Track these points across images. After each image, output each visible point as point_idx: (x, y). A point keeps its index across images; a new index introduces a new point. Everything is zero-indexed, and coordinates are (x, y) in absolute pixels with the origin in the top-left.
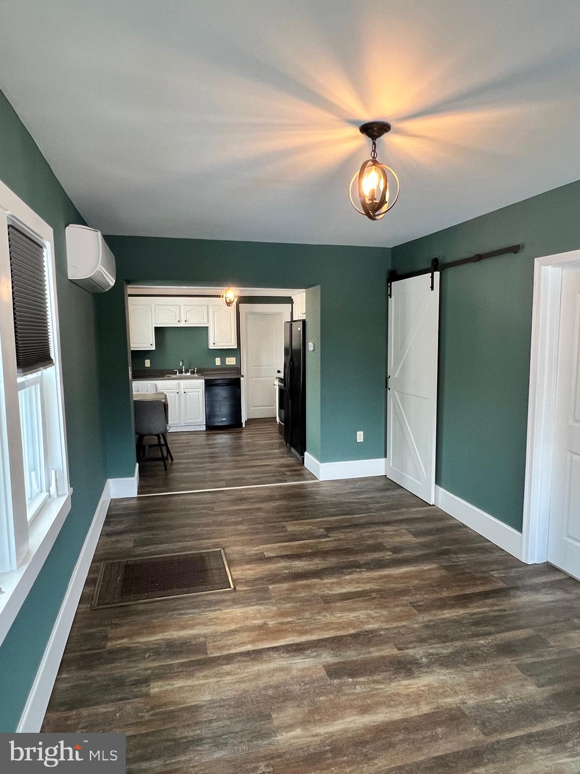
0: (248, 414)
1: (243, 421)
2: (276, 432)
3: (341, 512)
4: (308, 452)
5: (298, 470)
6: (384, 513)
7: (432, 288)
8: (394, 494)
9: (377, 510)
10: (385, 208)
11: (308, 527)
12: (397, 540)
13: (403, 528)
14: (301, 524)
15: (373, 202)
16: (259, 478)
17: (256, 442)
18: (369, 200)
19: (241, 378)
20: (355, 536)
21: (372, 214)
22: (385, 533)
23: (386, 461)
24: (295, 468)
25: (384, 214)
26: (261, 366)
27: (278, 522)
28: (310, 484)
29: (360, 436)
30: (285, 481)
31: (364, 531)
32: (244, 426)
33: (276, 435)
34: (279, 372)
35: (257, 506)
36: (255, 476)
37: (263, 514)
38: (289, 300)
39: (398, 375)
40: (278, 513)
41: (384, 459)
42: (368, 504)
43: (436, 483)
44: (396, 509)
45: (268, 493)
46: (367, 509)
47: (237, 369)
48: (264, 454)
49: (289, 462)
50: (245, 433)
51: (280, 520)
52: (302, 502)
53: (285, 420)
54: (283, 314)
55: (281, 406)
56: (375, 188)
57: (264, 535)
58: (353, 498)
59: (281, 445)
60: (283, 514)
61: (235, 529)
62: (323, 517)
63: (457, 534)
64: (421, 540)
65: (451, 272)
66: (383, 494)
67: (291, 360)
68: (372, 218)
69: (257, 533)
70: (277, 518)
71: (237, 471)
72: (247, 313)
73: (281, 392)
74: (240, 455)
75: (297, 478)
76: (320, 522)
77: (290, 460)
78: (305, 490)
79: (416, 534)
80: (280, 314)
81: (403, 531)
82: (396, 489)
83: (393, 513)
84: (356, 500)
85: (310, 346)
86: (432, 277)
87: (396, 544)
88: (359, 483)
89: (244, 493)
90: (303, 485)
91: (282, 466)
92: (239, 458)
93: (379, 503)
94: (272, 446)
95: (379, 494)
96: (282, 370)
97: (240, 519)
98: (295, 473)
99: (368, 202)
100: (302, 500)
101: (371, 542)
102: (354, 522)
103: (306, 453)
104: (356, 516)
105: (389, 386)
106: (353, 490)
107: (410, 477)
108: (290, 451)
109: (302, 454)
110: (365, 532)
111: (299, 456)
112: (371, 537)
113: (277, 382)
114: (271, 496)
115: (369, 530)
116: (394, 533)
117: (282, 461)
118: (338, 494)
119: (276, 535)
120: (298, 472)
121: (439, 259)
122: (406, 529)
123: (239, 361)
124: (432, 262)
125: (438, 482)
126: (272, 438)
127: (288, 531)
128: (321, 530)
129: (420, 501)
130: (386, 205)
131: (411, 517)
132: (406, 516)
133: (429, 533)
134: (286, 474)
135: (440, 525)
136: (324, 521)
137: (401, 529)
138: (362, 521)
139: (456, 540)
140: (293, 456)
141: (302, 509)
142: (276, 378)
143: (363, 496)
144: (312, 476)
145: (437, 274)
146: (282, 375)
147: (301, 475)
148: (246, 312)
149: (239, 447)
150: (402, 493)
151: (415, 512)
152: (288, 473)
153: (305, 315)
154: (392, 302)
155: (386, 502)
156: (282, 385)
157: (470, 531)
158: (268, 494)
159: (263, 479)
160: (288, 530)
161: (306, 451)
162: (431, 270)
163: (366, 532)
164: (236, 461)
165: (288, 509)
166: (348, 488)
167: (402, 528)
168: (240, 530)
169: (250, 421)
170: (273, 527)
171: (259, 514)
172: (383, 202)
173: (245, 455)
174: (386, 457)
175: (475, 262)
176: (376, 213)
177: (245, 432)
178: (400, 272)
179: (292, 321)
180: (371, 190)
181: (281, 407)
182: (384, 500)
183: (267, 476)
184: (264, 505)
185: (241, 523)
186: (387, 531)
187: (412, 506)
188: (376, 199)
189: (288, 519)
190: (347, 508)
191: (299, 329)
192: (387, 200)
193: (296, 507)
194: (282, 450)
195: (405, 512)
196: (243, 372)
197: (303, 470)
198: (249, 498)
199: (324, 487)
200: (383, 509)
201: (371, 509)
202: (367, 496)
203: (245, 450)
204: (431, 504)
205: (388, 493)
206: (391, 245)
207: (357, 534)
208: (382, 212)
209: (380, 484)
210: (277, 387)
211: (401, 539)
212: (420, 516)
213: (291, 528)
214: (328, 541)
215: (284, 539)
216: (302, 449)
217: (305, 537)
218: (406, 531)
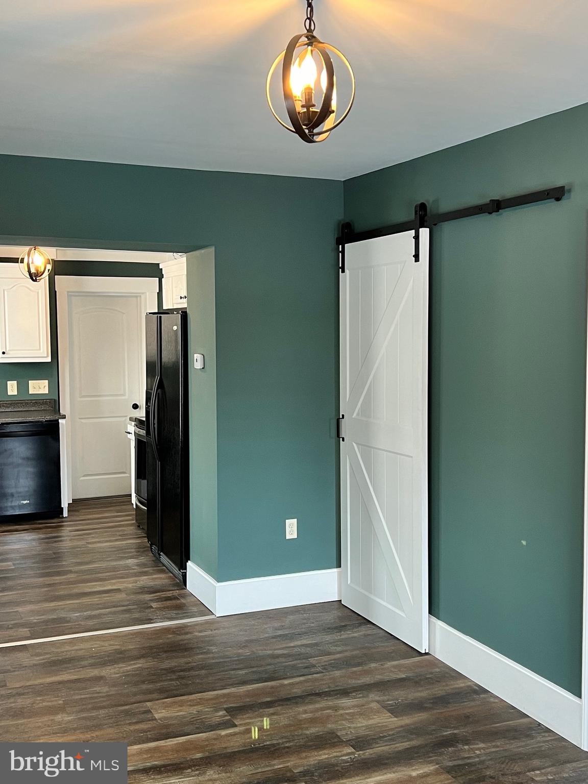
0: (74, 489)
1: (65, 504)
2: (132, 525)
3: (255, 677)
4: (193, 562)
5: (175, 598)
6: (337, 673)
7: (417, 257)
8: (355, 635)
9: (325, 668)
10: (329, 122)
11: (194, 710)
12: (361, 725)
13: (373, 701)
14: (181, 704)
15: (308, 109)
16: (99, 616)
17: (90, 546)
18: (303, 106)
19: (60, 421)
20: (286, 722)
21: (307, 131)
22: (341, 712)
23: (340, 574)
24: (169, 594)
25: (328, 133)
26: (100, 396)
27: (138, 703)
28: (197, 624)
29: (291, 528)
30: (150, 621)
31: (301, 709)
32: (65, 514)
33: (131, 530)
34: (135, 406)
35: (95, 672)
36: (89, 613)
37: (105, 689)
38: (154, 271)
39: (358, 414)
40: (136, 684)
41: (335, 571)
42: (307, 657)
43: (430, 613)
44: (359, 664)
45: (116, 646)
46: (306, 667)
47: (53, 403)
48: (107, 570)
49: (158, 582)
50: (68, 529)
51: (139, 698)
52: (183, 660)
53: (149, 501)
54: (143, 297)
55: (141, 473)
56: (312, 86)
57: (110, 730)
58: (279, 649)
59: (141, 550)
60: (144, 687)
61: (49, 723)
62: (223, 688)
63: (469, 707)
64: (406, 720)
65: (448, 229)
66: (336, 636)
67: (161, 385)
68: (308, 139)
69: (98, 727)
70: (135, 694)
71: (52, 604)
72: (70, 295)
73: (141, 445)
74: (59, 574)
75: (173, 613)
76: (217, 697)
77: (159, 579)
78: (188, 636)
79: (395, 711)
80: (137, 297)
81: (374, 705)
82: (360, 625)
83: (354, 672)
84: (285, 652)
85: (197, 361)
86: (417, 238)
87: (362, 732)
88: (291, 617)
89: (68, 648)
90: (184, 627)
91: (144, 590)
92: (57, 579)
93: (329, 654)
94: (121, 553)
95: (328, 638)
96: (142, 402)
97: (61, 702)
98: (168, 603)
99: (300, 109)
100: (184, 657)
101: (313, 730)
102: (283, 694)
103: (189, 564)
104: (286, 682)
105: (343, 434)
106: (280, 632)
107: (384, 603)
108: (157, 561)
109: (183, 567)
110: (303, 712)
111: (175, 570)
112: (313, 721)
113: (132, 428)
114: (121, 652)
115: (311, 707)
116: (356, 710)
117: (144, 581)
118: (251, 641)
119: (132, 728)
120: (174, 602)
121: (426, 203)
122: (378, 702)
123: (55, 386)
124: (416, 212)
125: (433, 610)
126: (124, 537)
127: (155, 719)
128: (221, 713)
129: (404, 646)
130: (332, 116)
131: (387, 678)
132: (378, 677)
133: (418, 706)
134: (151, 607)
135: (438, 690)
136: (224, 695)
137: (368, 703)
138: (297, 691)
139: (467, 717)
140: (165, 570)
141: (182, 673)
142: (131, 419)
143: (299, 643)
144: (203, 609)
145: (424, 233)
146: (141, 414)
147: (180, 607)
148: (68, 292)
149: (57, 557)
150: (369, 632)
151: (393, 669)
152: (154, 605)
153: (185, 300)
154: (345, 279)
155: (340, 652)
156: (143, 432)
157: (492, 700)
158: (118, 647)
159: (107, 619)
160: (157, 716)
161: (188, 559)
162: (415, 225)
163: (305, 712)
164: (50, 585)
165: (154, 676)
166: (269, 629)
167: (370, 699)
168: (60, 723)
169: (77, 504)
170: (127, 713)
171: (97, 689)
172: (326, 111)
173: (71, 572)
174: (339, 566)
175: (490, 213)
176: (315, 131)
177: (70, 526)
178: (359, 227)
179: (161, 312)
180: (306, 89)
181: (140, 475)
182: (339, 649)
183: (115, 613)
184: (107, 672)
185: (61, 709)
186: (343, 709)
187: (388, 657)
188: (314, 106)
189: (155, 696)
190: (269, 667)
191: (175, 328)
192: (334, 105)
193: (171, 671)
194: (143, 559)
195: (376, 668)
196: (65, 408)
197: (184, 596)
198: (81, 659)
199: (224, 628)
200: (336, 665)
201: (314, 666)
202: (305, 642)
203: (68, 562)
204: (423, 652)
205: (345, 635)
206: (342, 176)
207: (288, 718)
208: (324, 129)
209: (330, 617)
210: (132, 437)
211: (371, 722)
212: (404, 676)
213: (163, 712)
214: (235, 734)
215: (149, 735)
216: (181, 555)
217: (187, 729)
218: (379, 706)
